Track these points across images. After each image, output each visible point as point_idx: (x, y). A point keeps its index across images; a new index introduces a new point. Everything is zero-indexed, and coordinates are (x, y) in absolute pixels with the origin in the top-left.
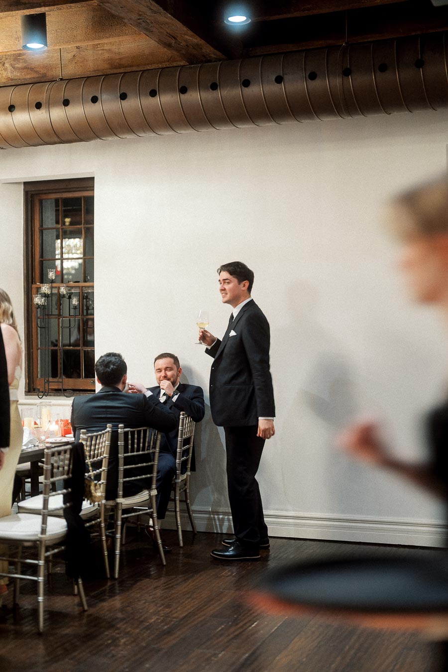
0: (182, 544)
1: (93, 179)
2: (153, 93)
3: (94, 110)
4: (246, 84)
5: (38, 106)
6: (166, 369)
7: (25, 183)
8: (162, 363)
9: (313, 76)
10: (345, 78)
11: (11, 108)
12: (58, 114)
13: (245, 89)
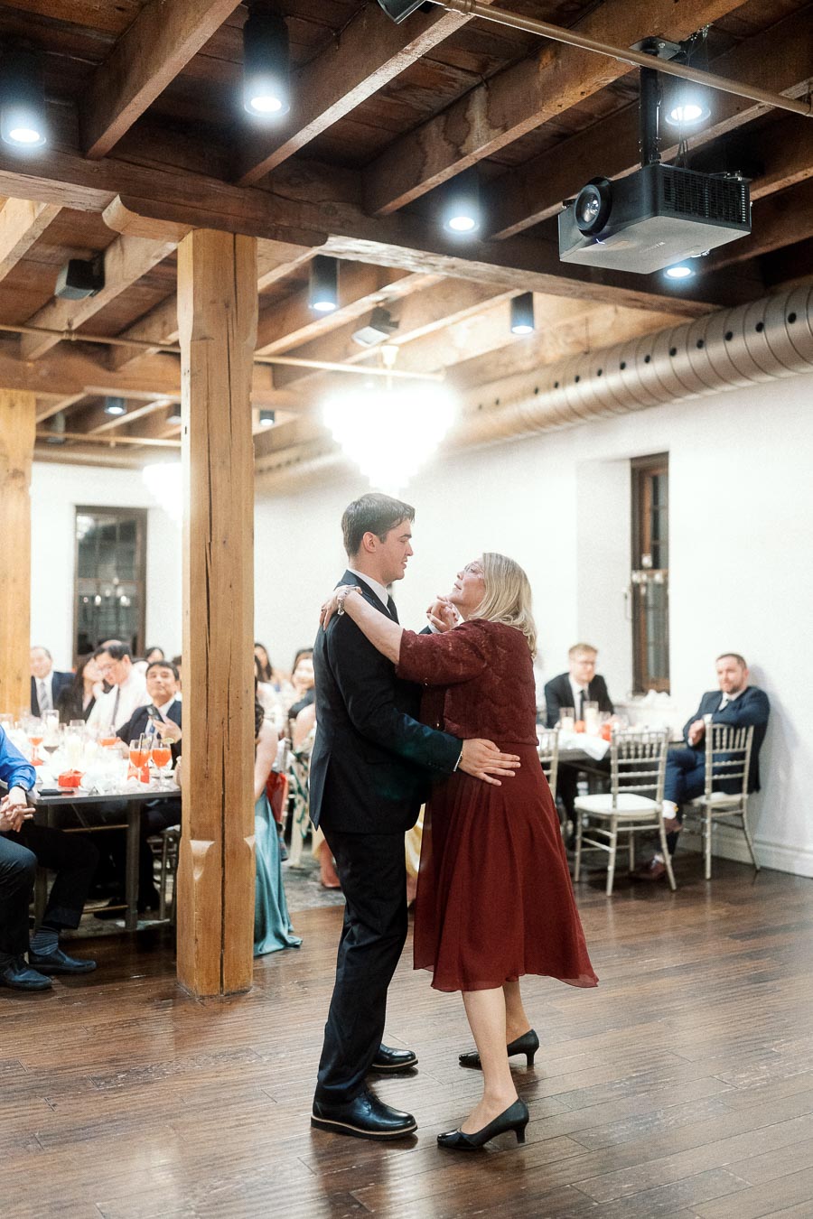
0: (708, 875)
1: (665, 455)
2: (647, 360)
3: (600, 384)
4: (729, 337)
5: (556, 385)
6: (729, 670)
7: (633, 460)
8: (724, 663)
9: (792, 319)
11: (536, 391)
13: (728, 343)
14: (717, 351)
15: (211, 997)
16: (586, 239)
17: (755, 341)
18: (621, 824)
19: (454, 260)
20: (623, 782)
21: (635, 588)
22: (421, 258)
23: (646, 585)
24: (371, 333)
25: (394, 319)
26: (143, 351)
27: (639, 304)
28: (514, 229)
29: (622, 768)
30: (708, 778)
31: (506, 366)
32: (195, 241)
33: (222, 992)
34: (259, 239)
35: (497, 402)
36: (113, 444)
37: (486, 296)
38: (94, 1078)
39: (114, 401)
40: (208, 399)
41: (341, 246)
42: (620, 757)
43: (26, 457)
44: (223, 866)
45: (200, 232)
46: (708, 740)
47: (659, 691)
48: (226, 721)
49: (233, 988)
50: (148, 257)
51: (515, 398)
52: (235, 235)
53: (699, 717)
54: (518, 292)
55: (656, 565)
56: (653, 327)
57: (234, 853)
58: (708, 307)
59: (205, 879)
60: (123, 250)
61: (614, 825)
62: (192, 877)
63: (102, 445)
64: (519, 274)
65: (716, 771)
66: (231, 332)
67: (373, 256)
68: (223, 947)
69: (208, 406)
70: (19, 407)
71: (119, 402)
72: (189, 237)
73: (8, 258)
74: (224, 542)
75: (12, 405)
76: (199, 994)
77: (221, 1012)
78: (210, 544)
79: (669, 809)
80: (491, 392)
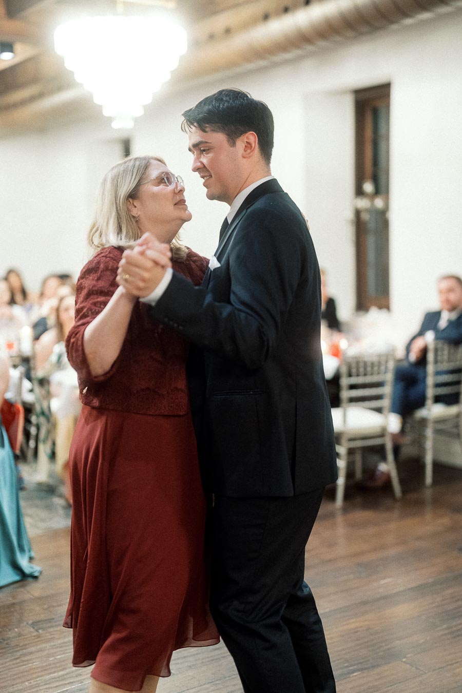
0: (429, 482)
1: (389, 83)
6: (450, 291)
7: (357, 92)
8: (445, 285)
11: (266, 18)
18: (351, 440)
20: (352, 400)
21: (358, 213)
23: (368, 210)
29: (352, 387)
30: (430, 392)
35: (228, 31)
42: (350, 375)
46: (430, 357)
47: (380, 307)
51: (245, 26)
53: (421, 333)
55: (377, 192)
61: (344, 441)
65: (438, 385)
79: (394, 423)
80: (222, 21)
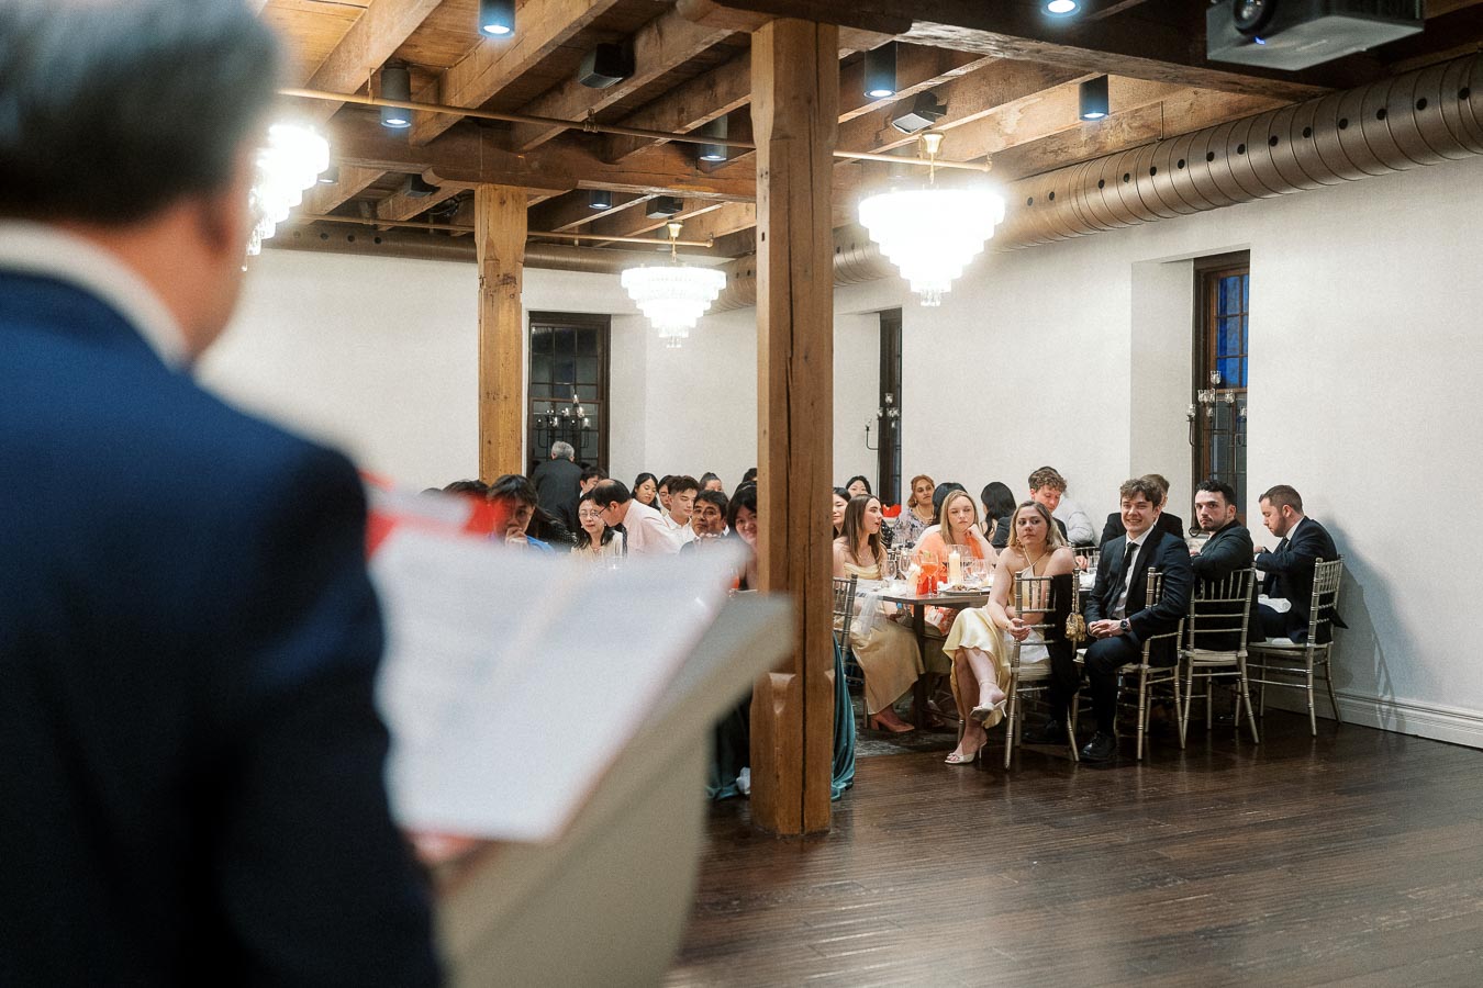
1: (1247, 252)
2: (1241, 150)
3: (1181, 177)
4: (1343, 124)
5: (1127, 177)
7: (1196, 260)
9: (1422, 105)
10: (1462, 102)
11: (1101, 184)
12: (1146, 186)
13: (1342, 132)
14: (1327, 139)
15: (792, 836)
16: (1243, 37)
17: (1376, 128)
19: (1043, 45)
21: (1198, 408)
22: (1006, 43)
23: (1213, 405)
24: (914, 121)
25: (940, 104)
26: (651, 141)
27: (1239, 87)
28: (1113, 10)
31: (1055, 152)
32: (776, 32)
33: (803, 831)
34: (840, 27)
35: (1052, 196)
36: (576, 242)
37: (1058, 78)
38: (709, 904)
39: (600, 196)
40: (789, 204)
41: (923, 32)
43: (516, 260)
44: (804, 700)
45: (781, 22)
48: (807, 548)
49: (815, 827)
50: (697, 42)
51: (1075, 192)
52: (817, 23)
54: (1096, 75)
55: (1226, 383)
56: (1240, 110)
57: (815, 687)
58: (1317, 89)
59: (786, 713)
60: (661, 33)
62: (772, 710)
63: (564, 244)
64: (1112, 58)
66: (813, 130)
67: (955, 42)
68: (804, 785)
69: (789, 209)
70: (510, 203)
71: (605, 198)
72: (769, 28)
73: (544, 47)
74: (806, 357)
75: (503, 203)
76: (782, 832)
77: (802, 850)
78: (791, 359)
80: (1046, 184)
